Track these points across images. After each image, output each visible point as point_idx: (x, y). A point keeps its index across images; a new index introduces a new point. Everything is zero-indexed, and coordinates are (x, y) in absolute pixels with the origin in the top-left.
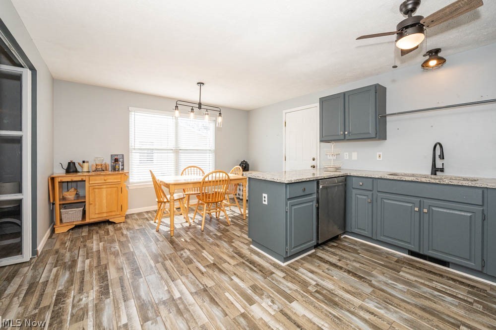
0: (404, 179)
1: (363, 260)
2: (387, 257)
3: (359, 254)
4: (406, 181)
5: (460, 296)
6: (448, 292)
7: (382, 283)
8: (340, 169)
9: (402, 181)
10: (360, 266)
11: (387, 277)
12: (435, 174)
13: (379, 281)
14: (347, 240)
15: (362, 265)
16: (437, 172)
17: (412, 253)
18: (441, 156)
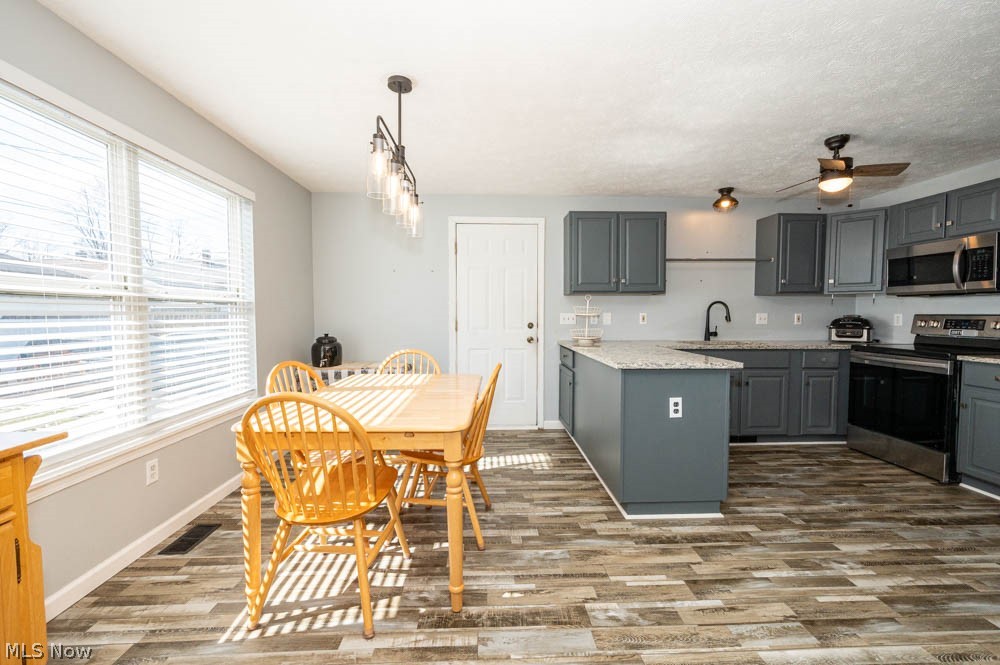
8: (601, 342)
12: (709, 339)
16: (712, 335)
18: (728, 318)
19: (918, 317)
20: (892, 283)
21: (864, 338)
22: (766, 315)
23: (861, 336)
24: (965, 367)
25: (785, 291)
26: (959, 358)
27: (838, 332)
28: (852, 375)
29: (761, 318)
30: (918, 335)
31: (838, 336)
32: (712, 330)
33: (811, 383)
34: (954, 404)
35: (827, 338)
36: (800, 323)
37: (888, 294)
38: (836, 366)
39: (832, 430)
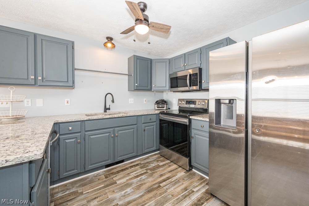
0: (105, 118)
1: (92, 195)
2: (99, 179)
3: (82, 193)
4: (106, 119)
5: (142, 172)
6: (139, 174)
7: (122, 198)
8: (25, 118)
9: (104, 119)
10: (98, 202)
11: (117, 192)
12: (106, 112)
13: (120, 199)
14: (57, 190)
15: (97, 200)
16: (107, 110)
17: (107, 166)
18: (113, 101)
19: (180, 100)
20: (171, 87)
21: (165, 108)
22: (133, 99)
23: (164, 107)
24: (192, 121)
25: (137, 89)
26: (191, 117)
27: (157, 106)
28: (160, 124)
29: (131, 101)
30: (179, 106)
31: (158, 108)
32: (107, 107)
33: (146, 129)
34: (190, 136)
35: (154, 108)
36: (146, 102)
37: (170, 91)
38: (155, 121)
39: (154, 148)
